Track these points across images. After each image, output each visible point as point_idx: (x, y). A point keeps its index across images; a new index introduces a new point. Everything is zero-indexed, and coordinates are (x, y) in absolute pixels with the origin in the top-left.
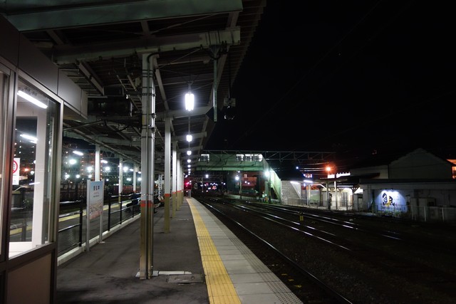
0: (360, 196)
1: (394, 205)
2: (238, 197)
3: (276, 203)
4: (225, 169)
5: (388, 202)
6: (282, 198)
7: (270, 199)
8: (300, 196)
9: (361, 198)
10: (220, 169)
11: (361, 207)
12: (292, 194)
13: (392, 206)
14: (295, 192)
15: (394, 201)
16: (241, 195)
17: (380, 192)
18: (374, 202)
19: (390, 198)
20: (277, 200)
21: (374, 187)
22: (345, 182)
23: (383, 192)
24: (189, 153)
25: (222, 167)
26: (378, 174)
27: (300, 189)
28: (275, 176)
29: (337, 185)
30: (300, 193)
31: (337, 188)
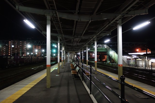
4: (91, 51)
7: (112, 64)
8: (126, 62)
22: (153, 56)
27: (126, 59)
28: (114, 53)
29: (147, 58)
30: (126, 61)
31: (147, 59)
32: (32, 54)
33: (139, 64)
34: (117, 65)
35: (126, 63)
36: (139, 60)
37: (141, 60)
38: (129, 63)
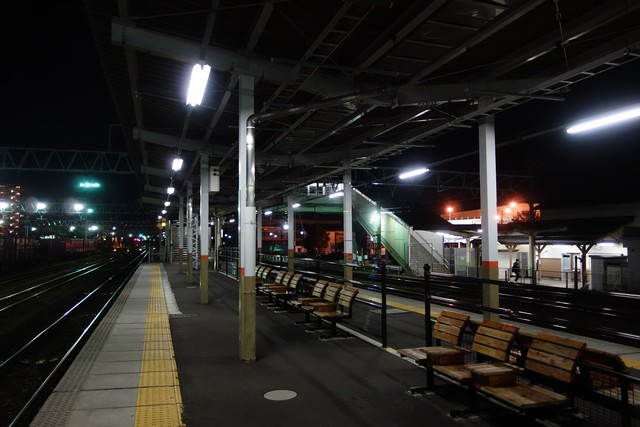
9: (616, 264)
11: (617, 282)
20: (396, 268)
27: (442, 246)
28: (389, 220)
30: (441, 253)
34: (401, 272)
35: (442, 263)
37: (504, 247)
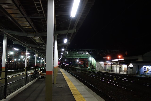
0: (131, 68)
1: (150, 72)
2: (78, 68)
3: (94, 70)
4: (74, 57)
5: (147, 71)
6: (96, 68)
7: (91, 69)
8: (103, 68)
9: (132, 69)
10: (72, 57)
11: (132, 72)
12: (100, 67)
13: (149, 73)
14: (101, 66)
15: (150, 71)
16: (79, 67)
17: (143, 66)
18: (139, 71)
19: (148, 69)
20: (94, 69)
21: (139, 64)
22: (123, 62)
23: (144, 67)
24: (62, 54)
25: (73, 56)
26: (138, 59)
28: (93, 60)
29: (119, 63)
31: (120, 65)
32: (19, 60)
33: (114, 69)
36: (114, 66)
37: (115, 65)
38: (106, 68)
